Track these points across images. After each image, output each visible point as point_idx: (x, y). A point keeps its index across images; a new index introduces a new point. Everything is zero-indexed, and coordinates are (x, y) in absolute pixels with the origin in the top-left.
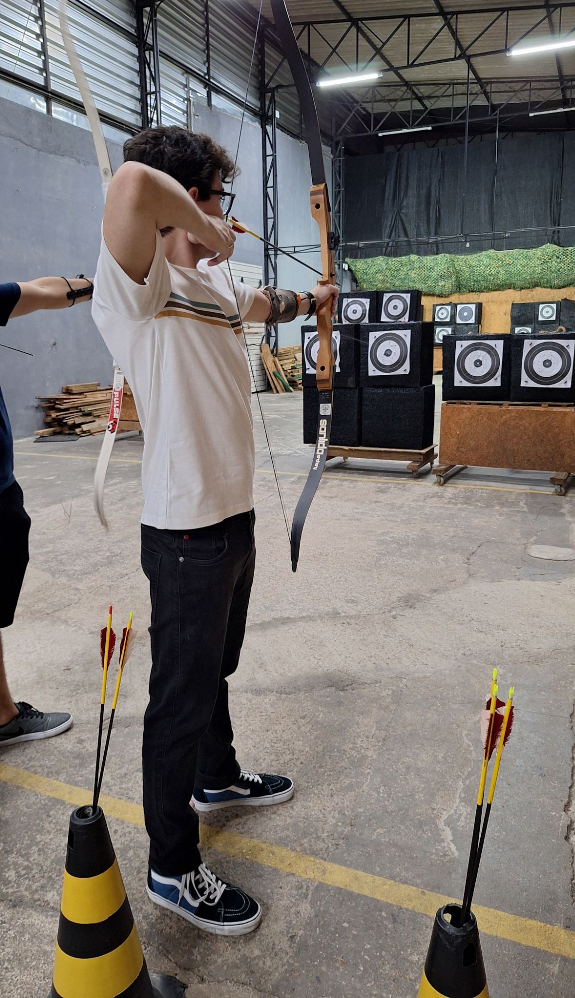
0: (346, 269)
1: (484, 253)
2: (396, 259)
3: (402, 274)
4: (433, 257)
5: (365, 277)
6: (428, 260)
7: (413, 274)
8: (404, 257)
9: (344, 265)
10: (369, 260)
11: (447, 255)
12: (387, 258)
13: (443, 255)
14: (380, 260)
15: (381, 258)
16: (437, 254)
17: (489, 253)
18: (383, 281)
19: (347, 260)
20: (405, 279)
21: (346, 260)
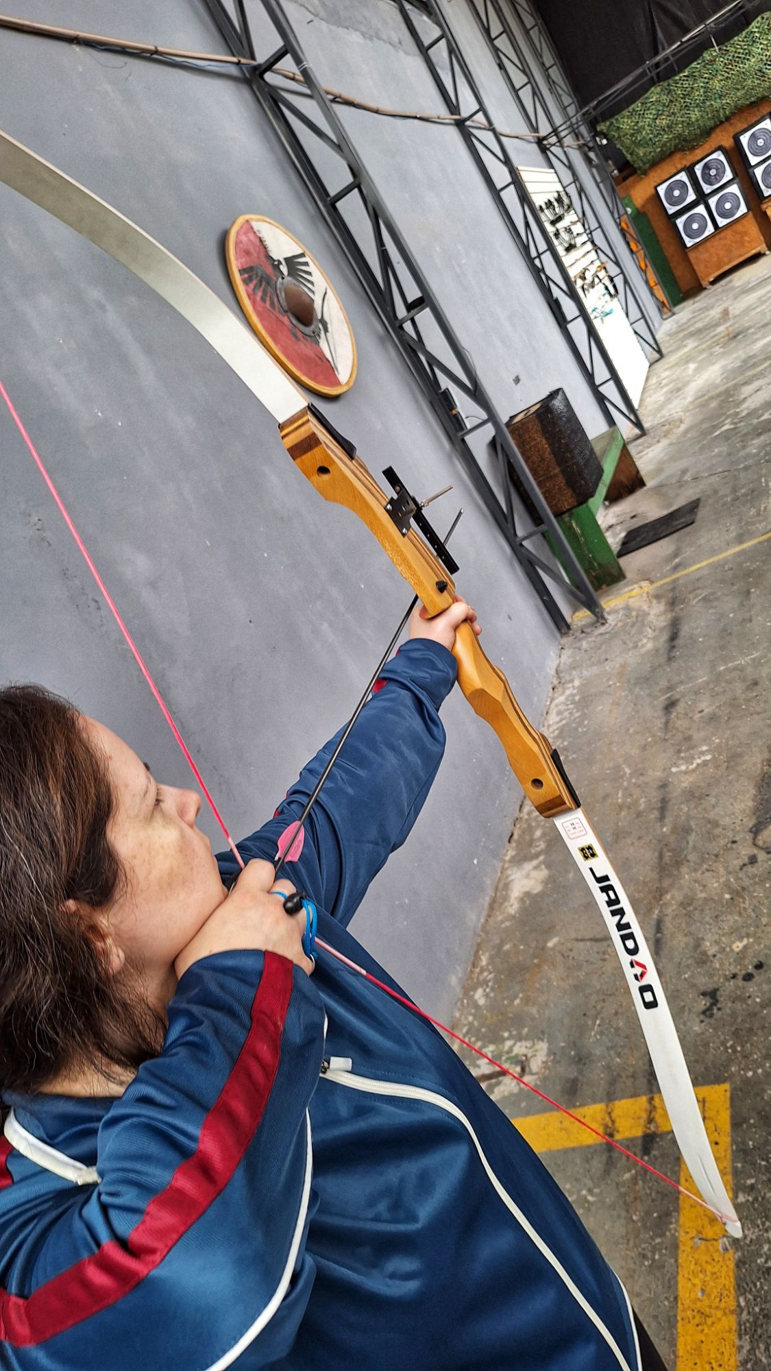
0: (603, 141)
2: (682, 75)
3: (698, 95)
4: (744, 33)
5: (639, 138)
6: (737, 43)
7: (716, 84)
8: (694, 64)
10: (637, 105)
12: (665, 84)
13: (759, 19)
14: (654, 94)
15: (656, 90)
16: (749, 24)
18: (669, 127)
19: (602, 127)
20: (704, 102)
21: (599, 129)
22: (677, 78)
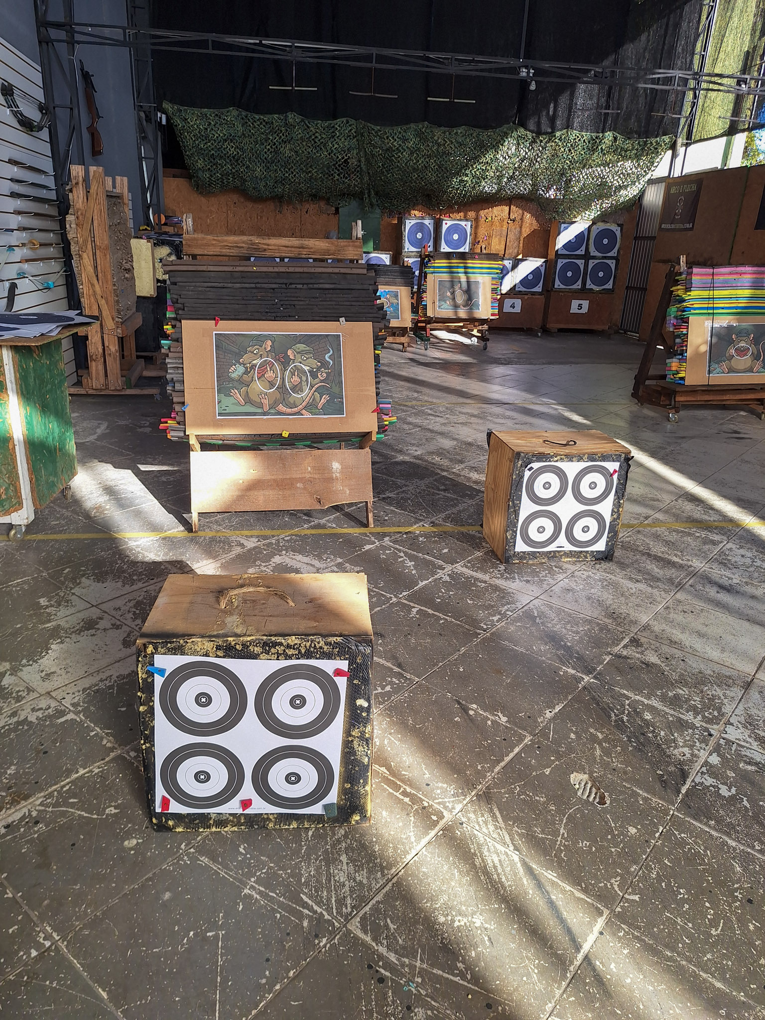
0: (164, 122)
1: (412, 125)
2: (261, 117)
4: (328, 122)
6: (318, 127)
8: (276, 116)
9: (159, 114)
10: (211, 113)
11: (352, 121)
12: (244, 113)
13: (344, 120)
14: (231, 115)
15: (234, 112)
16: (335, 118)
17: (420, 126)
19: (166, 106)
21: (164, 106)
22: (257, 117)
